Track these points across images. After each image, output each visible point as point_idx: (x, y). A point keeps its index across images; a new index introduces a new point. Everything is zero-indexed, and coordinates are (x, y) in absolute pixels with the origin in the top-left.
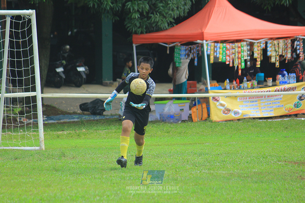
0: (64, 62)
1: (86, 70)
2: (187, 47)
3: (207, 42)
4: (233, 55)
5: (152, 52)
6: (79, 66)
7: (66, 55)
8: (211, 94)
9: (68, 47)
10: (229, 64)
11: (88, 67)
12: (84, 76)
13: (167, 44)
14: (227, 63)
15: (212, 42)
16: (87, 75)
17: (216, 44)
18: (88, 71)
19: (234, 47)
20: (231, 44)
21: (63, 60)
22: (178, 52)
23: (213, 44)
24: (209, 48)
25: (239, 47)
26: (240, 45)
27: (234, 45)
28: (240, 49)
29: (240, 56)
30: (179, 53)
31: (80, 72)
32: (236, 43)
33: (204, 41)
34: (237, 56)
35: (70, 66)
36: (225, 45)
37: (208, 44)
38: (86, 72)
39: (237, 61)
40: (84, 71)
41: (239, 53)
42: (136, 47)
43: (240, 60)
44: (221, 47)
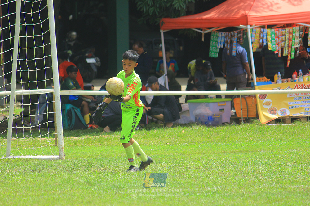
0: (70, 52)
1: (97, 62)
2: (227, 33)
3: (252, 27)
4: (284, 43)
5: (177, 39)
6: (89, 57)
7: (72, 44)
8: (258, 91)
9: (74, 33)
10: (278, 54)
11: (100, 58)
12: (95, 70)
13: (202, 30)
14: (276, 53)
15: (258, 27)
16: (98, 68)
17: (262, 30)
18: (99, 63)
19: (284, 33)
20: (280, 30)
21: (69, 49)
22: (215, 39)
23: (258, 30)
24: (254, 35)
25: (290, 33)
26: (291, 31)
27: (284, 31)
28: (291, 35)
29: (290, 44)
30: (216, 41)
31: (89, 64)
32: (286, 29)
33: (249, 26)
34: (287, 44)
35: (78, 57)
36: (273, 30)
37: (252, 29)
38: (97, 64)
39: (287, 50)
40: (94, 63)
41: (290, 40)
42: (164, 33)
43: (290, 49)
44: (269, 33)
